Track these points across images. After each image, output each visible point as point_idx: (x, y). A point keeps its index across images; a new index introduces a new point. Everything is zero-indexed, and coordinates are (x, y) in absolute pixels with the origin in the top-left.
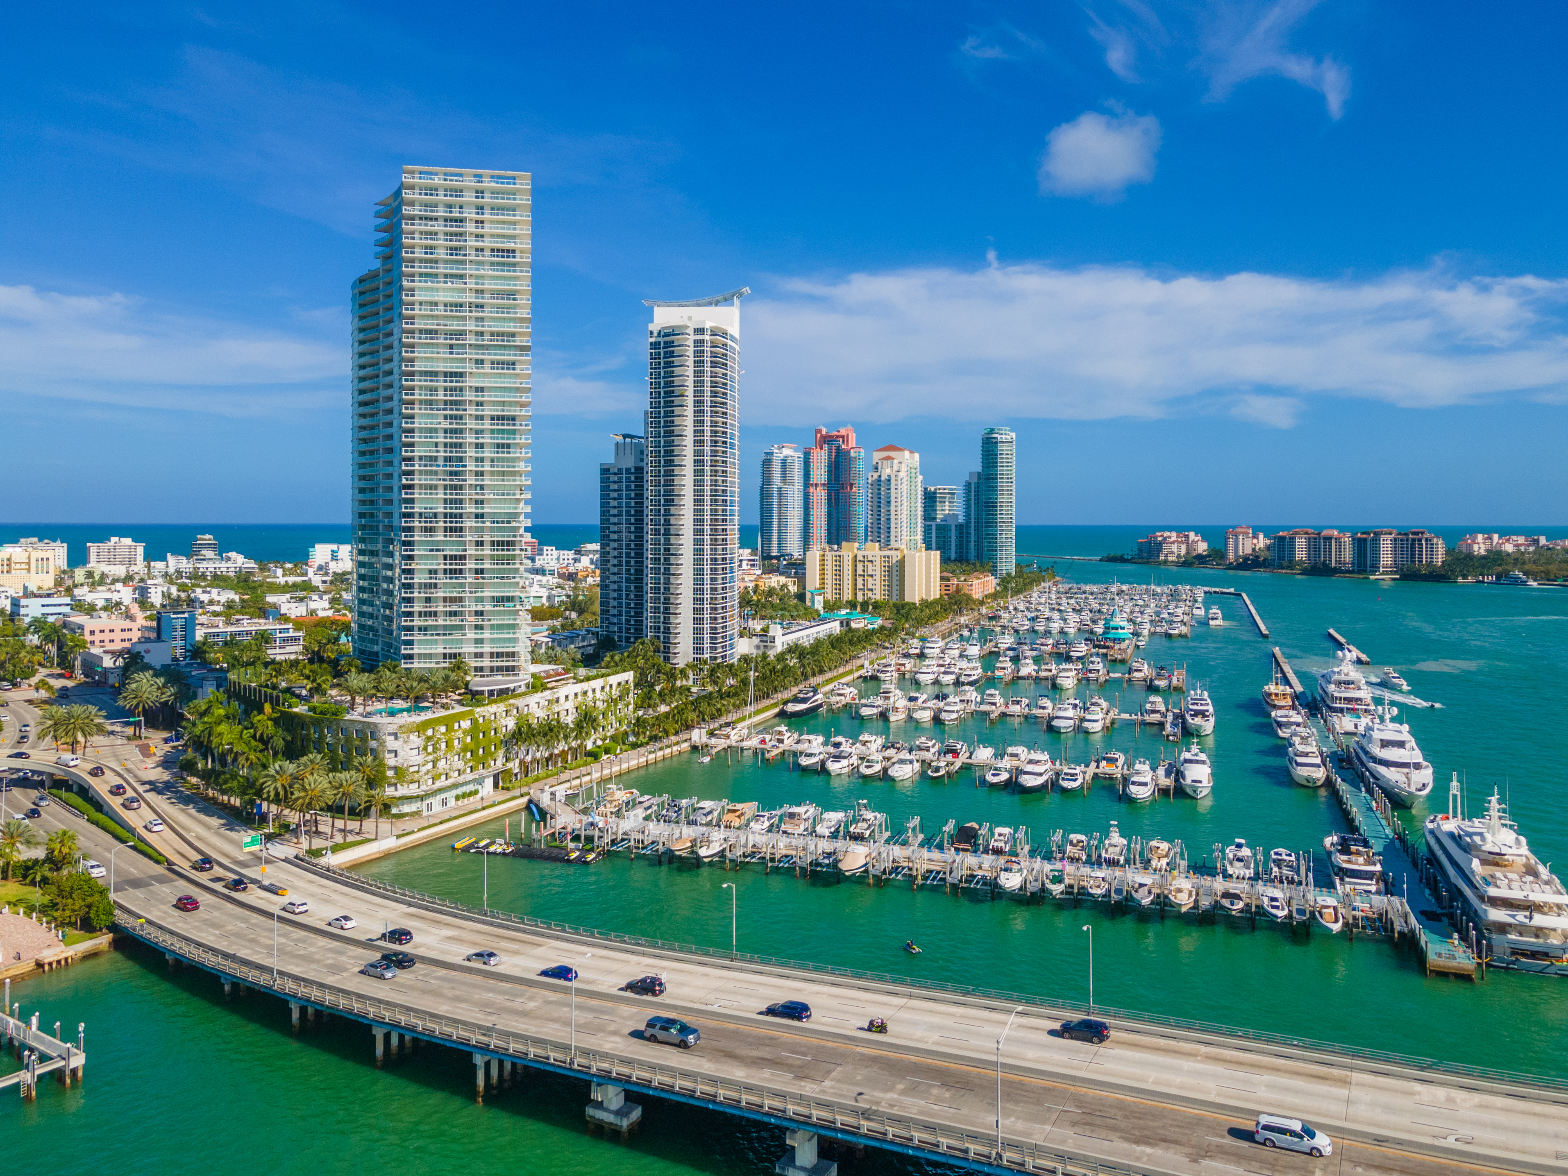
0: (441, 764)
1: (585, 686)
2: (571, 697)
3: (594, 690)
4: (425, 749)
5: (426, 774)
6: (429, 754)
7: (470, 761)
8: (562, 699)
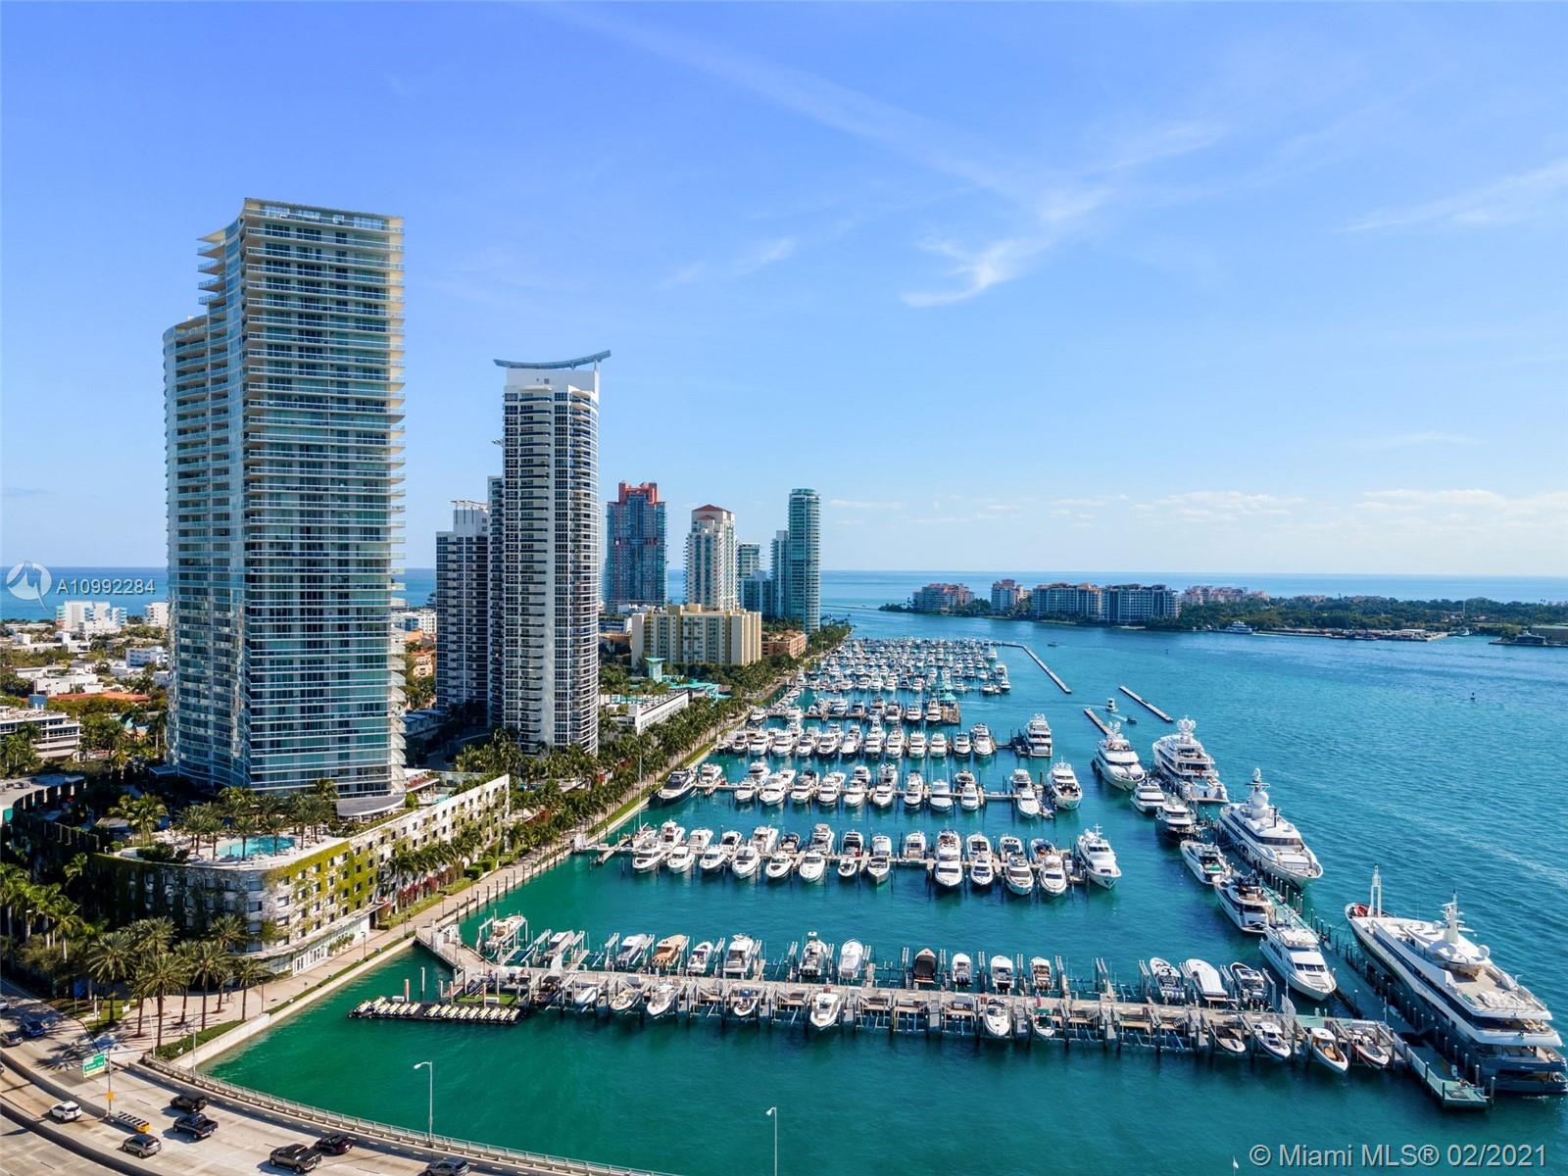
0: (313, 912)
1: (461, 797)
2: (449, 812)
3: (471, 801)
4: (296, 896)
5: (296, 926)
6: (299, 902)
7: (344, 902)
8: (440, 816)
